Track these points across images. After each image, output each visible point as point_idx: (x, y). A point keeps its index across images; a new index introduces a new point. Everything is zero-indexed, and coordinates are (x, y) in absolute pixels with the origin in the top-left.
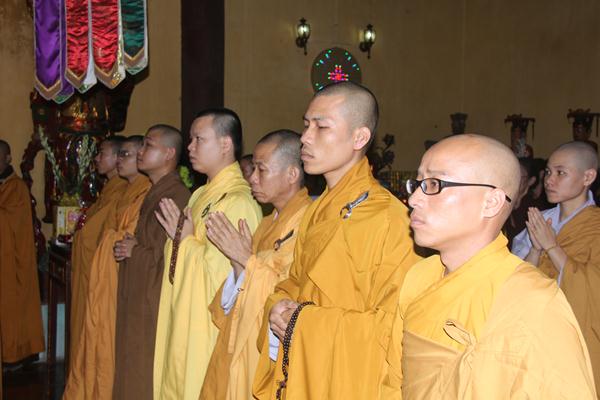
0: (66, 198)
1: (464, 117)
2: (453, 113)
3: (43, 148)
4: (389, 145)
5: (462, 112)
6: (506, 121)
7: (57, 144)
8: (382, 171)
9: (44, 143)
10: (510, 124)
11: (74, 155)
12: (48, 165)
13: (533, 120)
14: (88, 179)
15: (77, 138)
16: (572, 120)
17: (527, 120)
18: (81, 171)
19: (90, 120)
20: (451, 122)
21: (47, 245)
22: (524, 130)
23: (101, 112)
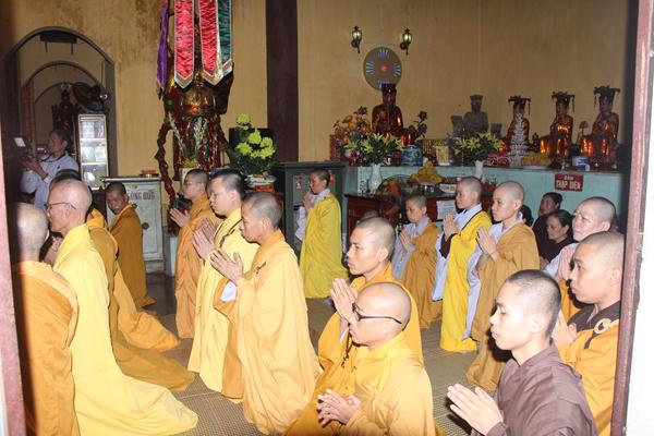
0: (188, 162)
1: (480, 97)
2: (472, 94)
3: (171, 128)
4: (423, 120)
5: (478, 94)
6: (510, 101)
7: (181, 124)
8: (419, 139)
9: (172, 124)
10: (513, 103)
11: (192, 132)
12: (175, 139)
13: (529, 100)
14: (202, 149)
15: (194, 119)
16: (555, 100)
17: (525, 100)
18: (198, 143)
19: (202, 107)
20: (470, 101)
21: (177, 196)
22: (522, 107)
23: (210, 101)
